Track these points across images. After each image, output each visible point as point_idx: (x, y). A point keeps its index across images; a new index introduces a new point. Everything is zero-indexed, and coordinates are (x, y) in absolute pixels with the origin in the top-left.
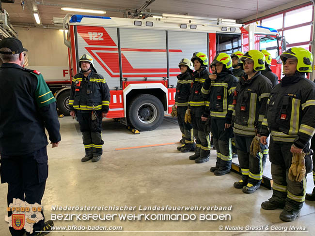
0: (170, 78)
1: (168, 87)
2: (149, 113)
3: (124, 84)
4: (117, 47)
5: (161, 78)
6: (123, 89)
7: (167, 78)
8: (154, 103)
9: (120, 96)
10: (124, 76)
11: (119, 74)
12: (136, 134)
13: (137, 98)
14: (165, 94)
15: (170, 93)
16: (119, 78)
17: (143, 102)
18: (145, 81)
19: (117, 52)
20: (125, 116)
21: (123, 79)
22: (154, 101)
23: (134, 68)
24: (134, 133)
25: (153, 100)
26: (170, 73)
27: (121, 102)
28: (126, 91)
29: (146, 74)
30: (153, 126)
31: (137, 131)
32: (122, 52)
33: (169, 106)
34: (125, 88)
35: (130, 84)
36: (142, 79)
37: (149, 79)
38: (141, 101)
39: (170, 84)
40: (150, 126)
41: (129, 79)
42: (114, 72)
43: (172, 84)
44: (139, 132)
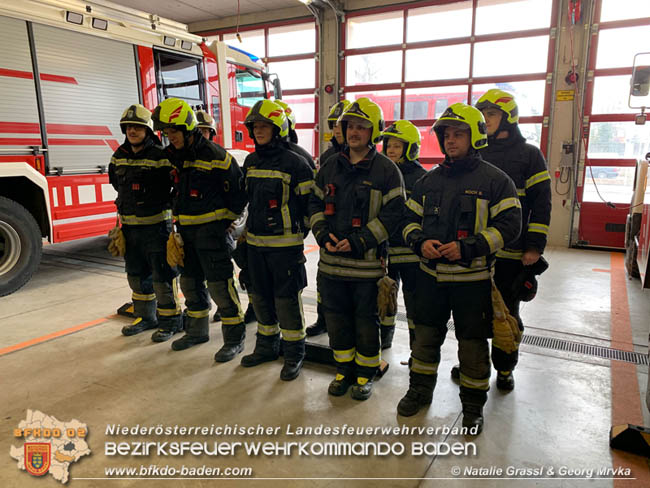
0: (51, 148)
1: (46, 172)
5: (24, 149)
7: (41, 150)
14: (41, 190)
15: (55, 190)
26: (50, 136)
39: (52, 165)
43: (56, 166)
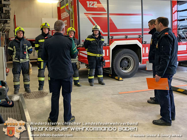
0: (144, 36)
1: (142, 43)
2: (127, 64)
3: (110, 41)
4: (107, 12)
5: (137, 36)
6: (109, 45)
7: (141, 36)
8: (132, 56)
9: (108, 50)
10: (111, 35)
11: (107, 33)
12: (121, 80)
13: (120, 52)
14: (140, 48)
15: (144, 48)
16: (107, 36)
17: (124, 55)
18: (126, 39)
19: (107, 16)
20: (111, 67)
21: (110, 37)
22: (132, 55)
23: (118, 28)
24: (118, 80)
25: (131, 53)
26: (144, 32)
27: (108, 55)
28: (112, 46)
29: (127, 33)
30: (130, 74)
31: (121, 79)
32: (110, 16)
33: (142, 58)
34: (111, 44)
35: (115, 41)
36: (124, 37)
37: (129, 36)
38: (123, 55)
39: (144, 41)
40: (129, 74)
41: (115, 37)
42: (104, 32)
43: (145, 41)
44: (122, 79)
